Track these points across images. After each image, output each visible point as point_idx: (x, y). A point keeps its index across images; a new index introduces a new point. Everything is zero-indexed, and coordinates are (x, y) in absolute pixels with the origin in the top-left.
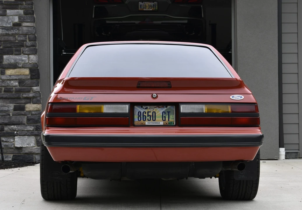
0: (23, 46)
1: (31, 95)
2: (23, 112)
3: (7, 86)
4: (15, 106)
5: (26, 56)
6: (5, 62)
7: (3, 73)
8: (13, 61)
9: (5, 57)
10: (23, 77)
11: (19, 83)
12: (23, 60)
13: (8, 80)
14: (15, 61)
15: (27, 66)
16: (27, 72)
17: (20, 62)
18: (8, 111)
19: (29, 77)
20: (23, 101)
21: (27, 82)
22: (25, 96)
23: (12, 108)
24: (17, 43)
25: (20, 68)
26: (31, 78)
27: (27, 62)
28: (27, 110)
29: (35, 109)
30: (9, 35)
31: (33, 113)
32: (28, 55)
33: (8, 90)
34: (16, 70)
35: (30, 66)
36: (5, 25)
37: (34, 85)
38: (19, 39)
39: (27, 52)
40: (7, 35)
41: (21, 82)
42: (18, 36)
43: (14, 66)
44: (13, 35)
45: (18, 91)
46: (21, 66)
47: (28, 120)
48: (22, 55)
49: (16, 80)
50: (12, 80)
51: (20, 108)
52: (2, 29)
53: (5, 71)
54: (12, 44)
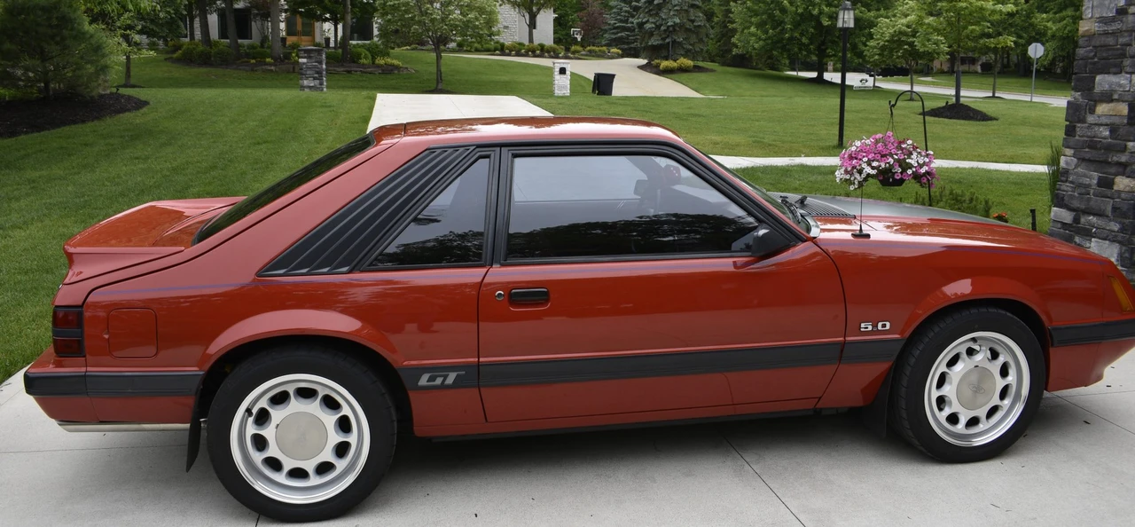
0: (1123, 55)
1: (1123, 158)
2: (1108, 192)
3: (1094, 137)
4: (1100, 178)
5: (1128, 76)
6: (1097, 89)
7: (1092, 111)
8: (1107, 87)
9: (1098, 78)
10: (1117, 120)
11: (1110, 131)
12: (1120, 86)
13: (1096, 124)
14: (1110, 87)
15: (1126, 99)
16: (1124, 109)
17: (1117, 88)
18: (1089, 186)
19: (1125, 121)
20: (1113, 170)
21: (1121, 130)
22: (1115, 159)
23: (1095, 182)
24: (1118, 49)
25: (1117, 100)
26: (1128, 124)
27: (1127, 89)
28: (1115, 188)
29: (1127, 189)
30: (1108, 33)
31: (1123, 195)
32: (1131, 73)
33: (1093, 144)
34: (1111, 105)
35: (1129, 98)
36: (1104, 15)
37: (1132, 138)
38: (1121, 40)
39: (1128, 69)
40: (1106, 33)
41: (1114, 129)
42: (1122, 36)
43: (1108, 97)
44: (1113, 33)
45: (1109, 148)
46: (1116, 97)
47: (1114, 209)
48: (1123, 74)
49: (1107, 125)
50: (1102, 125)
51: (1106, 183)
52: (1099, 22)
53: (1095, 106)
54: (1110, 53)
